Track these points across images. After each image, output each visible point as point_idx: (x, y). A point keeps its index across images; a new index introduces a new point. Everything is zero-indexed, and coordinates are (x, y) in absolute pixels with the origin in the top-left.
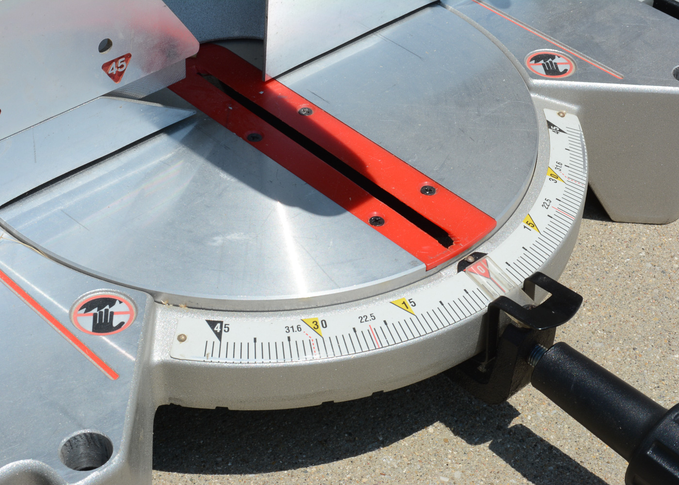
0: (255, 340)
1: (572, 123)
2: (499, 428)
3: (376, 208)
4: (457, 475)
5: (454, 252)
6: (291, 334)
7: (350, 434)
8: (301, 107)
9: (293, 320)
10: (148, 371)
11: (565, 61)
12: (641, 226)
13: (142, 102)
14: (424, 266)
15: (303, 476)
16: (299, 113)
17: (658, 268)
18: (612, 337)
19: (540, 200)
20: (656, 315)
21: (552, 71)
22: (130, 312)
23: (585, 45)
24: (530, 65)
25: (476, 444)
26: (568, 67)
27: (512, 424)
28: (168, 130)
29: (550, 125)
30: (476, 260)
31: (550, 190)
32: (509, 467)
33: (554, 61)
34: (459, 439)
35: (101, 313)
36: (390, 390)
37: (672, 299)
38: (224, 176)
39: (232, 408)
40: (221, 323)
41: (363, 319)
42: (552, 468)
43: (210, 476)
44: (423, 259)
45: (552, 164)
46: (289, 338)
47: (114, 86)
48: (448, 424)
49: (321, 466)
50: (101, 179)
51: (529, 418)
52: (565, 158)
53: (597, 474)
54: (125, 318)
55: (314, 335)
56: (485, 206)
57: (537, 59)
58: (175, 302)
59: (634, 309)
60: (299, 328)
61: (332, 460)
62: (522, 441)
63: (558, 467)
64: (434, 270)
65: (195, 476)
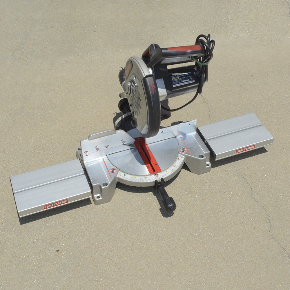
0: (128, 177)
1: (182, 159)
4: (150, 199)
5: (155, 173)
8: (148, 149)
10: (115, 178)
19: (170, 169)
21: (183, 151)
24: (181, 150)
26: (186, 151)
28: (130, 149)
29: (179, 159)
30: (157, 174)
31: (172, 168)
35: (113, 170)
39: (125, 184)
40: (125, 174)
45: (175, 165)
46: (131, 178)
47: (123, 144)
48: (153, 193)
50: (120, 154)
54: (115, 171)
55: (134, 179)
57: (183, 149)
58: (121, 171)
60: (133, 177)
64: (151, 175)
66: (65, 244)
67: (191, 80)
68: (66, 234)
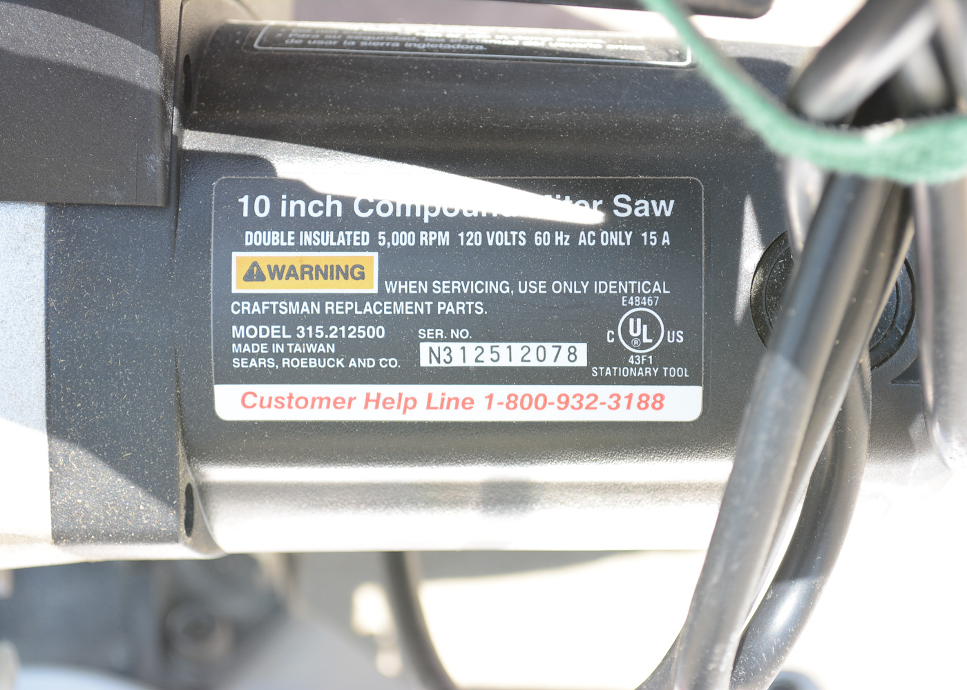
67: (615, 356)
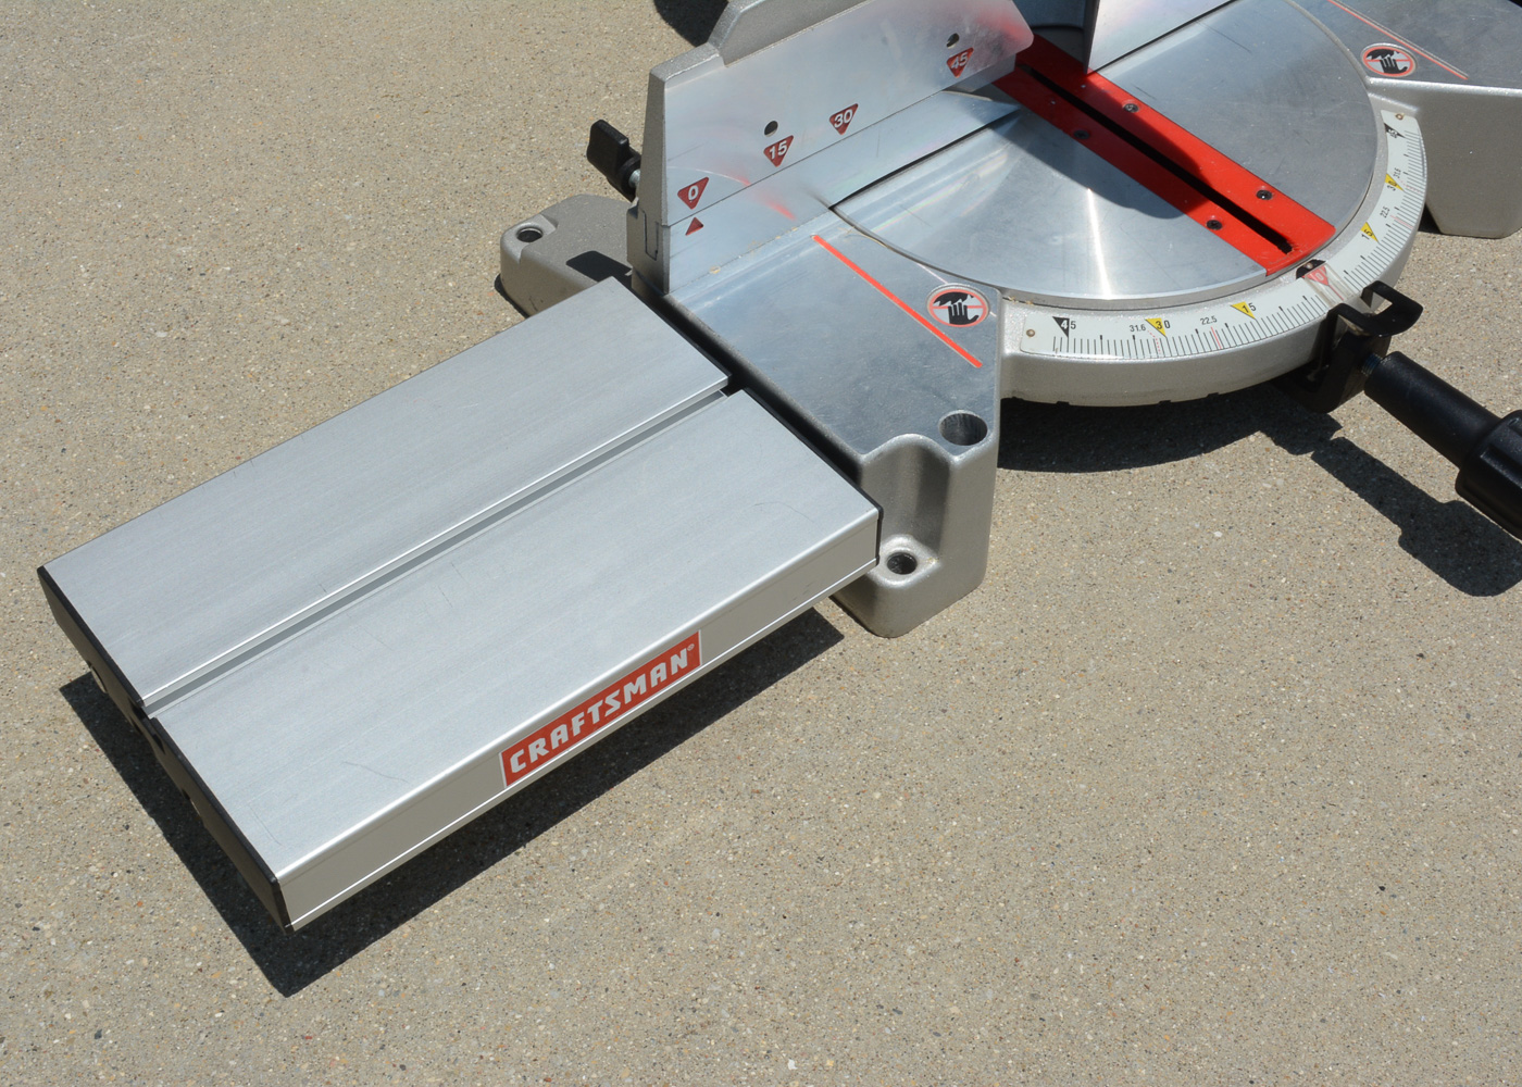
0: (1101, 337)
1: (1410, 126)
2: (1321, 440)
3: (1214, 211)
4: (1280, 482)
5: (1294, 258)
6: (1135, 333)
7: (1171, 440)
8: (1126, 103)
9: (1138, 319)
11: (1404, 58)
12: (1473, 240)
13: (972, 96)
14: (1264, 271)
15: (1127, 476)
16: (1125, 109)
17: (1489, 286)
18: (1438, 355)
19: (1378, 208)
20: (1486, 334)
21: (1391, 69)
22: (983, 306)
23: (1427, 41)
24: (1366, 61)
25: (1298, 454)
26: (1407, 65)
27: (1334, 437)
28: (993, 125)
29: (1388, 128)
30: (1314, 267)
31: (1388, 198)
32: (1331, 476)
33: (1392, 58)
34: (1281, 448)
35: (955, 306)
36: (1225, 392)
37: (1503, 319)
38: (1056, 175)
39: (1073, 403)
40: (1068, 320)
41: (1204, 321)
42: (1374, 480)
43: (1036, 473)
44: (1263, 264)
45: (1391, 171)
46: (1134, 337)
47: (953, 80)
48: (1269, 434)
49: (1144, 468)
50: (933, 176)
51: (1352, 431)
52: (1404, 165)
53: (1420, 487)
54: (978, 312)
55: (1158, 335)
56: (1324, 213)
57: (1374, 54)
58: (1023, 299)
59: (1463, 327)
60: (1143, 328)
61: (1155, 464)
62: (1345, 453)
63: (1381, 479)
64: (1273, 276)
65: (1021, 472)
66: (808, 1055)
68: (765, 960)
